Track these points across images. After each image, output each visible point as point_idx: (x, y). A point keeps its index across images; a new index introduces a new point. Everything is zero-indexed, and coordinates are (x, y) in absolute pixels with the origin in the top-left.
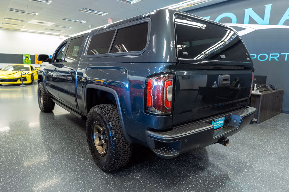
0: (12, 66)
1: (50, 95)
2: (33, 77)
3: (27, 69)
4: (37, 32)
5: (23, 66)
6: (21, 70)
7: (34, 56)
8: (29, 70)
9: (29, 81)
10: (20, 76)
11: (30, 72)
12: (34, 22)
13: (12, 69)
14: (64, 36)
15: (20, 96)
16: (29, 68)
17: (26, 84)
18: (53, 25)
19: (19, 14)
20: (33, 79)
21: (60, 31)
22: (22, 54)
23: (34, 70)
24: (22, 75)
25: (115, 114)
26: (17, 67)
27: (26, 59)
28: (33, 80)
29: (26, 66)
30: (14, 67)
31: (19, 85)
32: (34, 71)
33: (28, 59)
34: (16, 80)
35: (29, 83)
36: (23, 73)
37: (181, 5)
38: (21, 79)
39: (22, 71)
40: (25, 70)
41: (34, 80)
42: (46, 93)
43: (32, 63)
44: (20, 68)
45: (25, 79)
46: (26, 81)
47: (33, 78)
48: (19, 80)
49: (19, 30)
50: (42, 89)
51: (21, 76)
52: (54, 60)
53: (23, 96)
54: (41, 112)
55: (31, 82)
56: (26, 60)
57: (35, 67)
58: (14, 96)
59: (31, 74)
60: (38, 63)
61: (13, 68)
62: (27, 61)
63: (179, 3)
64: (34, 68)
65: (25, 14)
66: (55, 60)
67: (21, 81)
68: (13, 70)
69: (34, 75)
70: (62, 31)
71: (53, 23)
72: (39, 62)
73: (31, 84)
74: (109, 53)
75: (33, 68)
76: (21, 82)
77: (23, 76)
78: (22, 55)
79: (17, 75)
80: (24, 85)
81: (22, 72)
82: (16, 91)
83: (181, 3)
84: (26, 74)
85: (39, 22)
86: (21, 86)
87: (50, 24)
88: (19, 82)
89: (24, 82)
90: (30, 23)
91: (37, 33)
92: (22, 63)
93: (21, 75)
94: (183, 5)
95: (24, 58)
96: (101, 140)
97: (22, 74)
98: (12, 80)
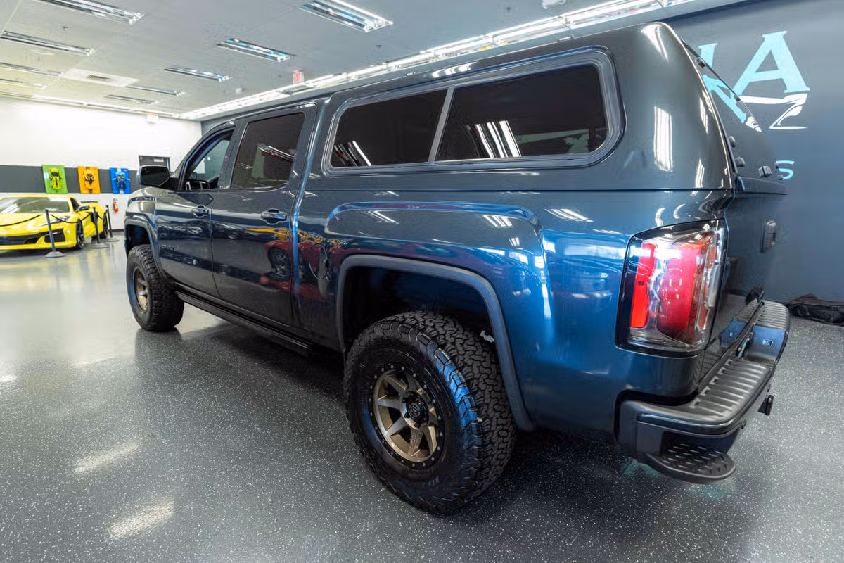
0: (13, 201)
1: (172, 283)
2: (82, 230)
3: (62, 207)
4: (81, 104)
5: (47, 198)
6: (47, 211)
7: (76, 170)
8: (68, 210)
9: (71, 241)
10: (46, 229)
11: (73, 216)
12: (77, 74)
13: (15, 208)
14: (160, 117)
15: (49, 282)
16: (67, 203)
17: (65, 250)
18: (134, 84)
19: (34, 51)
20: (82, 235)
21: (149, 102)
22: (40, 165)
23: (81, 210)
24: (52, 226)
25: (462, 344)
26: (28, 201)
27: (54, 178)
28: (82, 239)
29: (54, 198)
30: (20, 203)
31: (43, 252)
32: (84, 214)
33: (58, 178)
34: (33, 239)
35: (70, 246)
36: (52, 220)
37: (490, 40)
38: (50, 234)
39: (49, 214)
40: (55, 210)
41: (85, 237)
42: (158, 278)
43: (70, 191)
44: (43, 206)
45: (60, 236)
46: (63, 240)
47: (82, 233)
48: (42, 239)
49: (27, 99)
50: (145, 268)
51: (47, 227)
52: (185, 183)
53: (58, 284)
54: (139, 330)
55: (77, 244)
56: (53, 183)
57: (83, 202)
58: (30, 283)
59: (76, 221)
60: (87, 191)
61: (15, 206)
62: (57, 184)
63: (487, 35)
64: (82, 205)
65: (53, 52)
66: (188, 183)
67: (47, 240)
68: (16, 212)
69: (83, 222)
70: (156, 102)
71: (135, 80)
72: (90, 188)
73: (76, 248)
74: (435, 160)
75: (79, 206)
76: (49, 245)
77: (54, 227)
78: (41, 169)
79: (36, 224)
80: (59, 253)
81: (51, 217)
82: (37, 270)
83: (490, 35)
84: (60, 221)
85: (91, 77)
86: (50, 254)
87: (122, 82)
88: (41, 244)
89: (58, 245)
90: (65, 77)
91: (80, 106)
92: (44, 191)
93: (49, 224)
94: (496, 39)
95: (46, 176)
96: (401, 418)
97: (51, 222)
98: (23, 240)
